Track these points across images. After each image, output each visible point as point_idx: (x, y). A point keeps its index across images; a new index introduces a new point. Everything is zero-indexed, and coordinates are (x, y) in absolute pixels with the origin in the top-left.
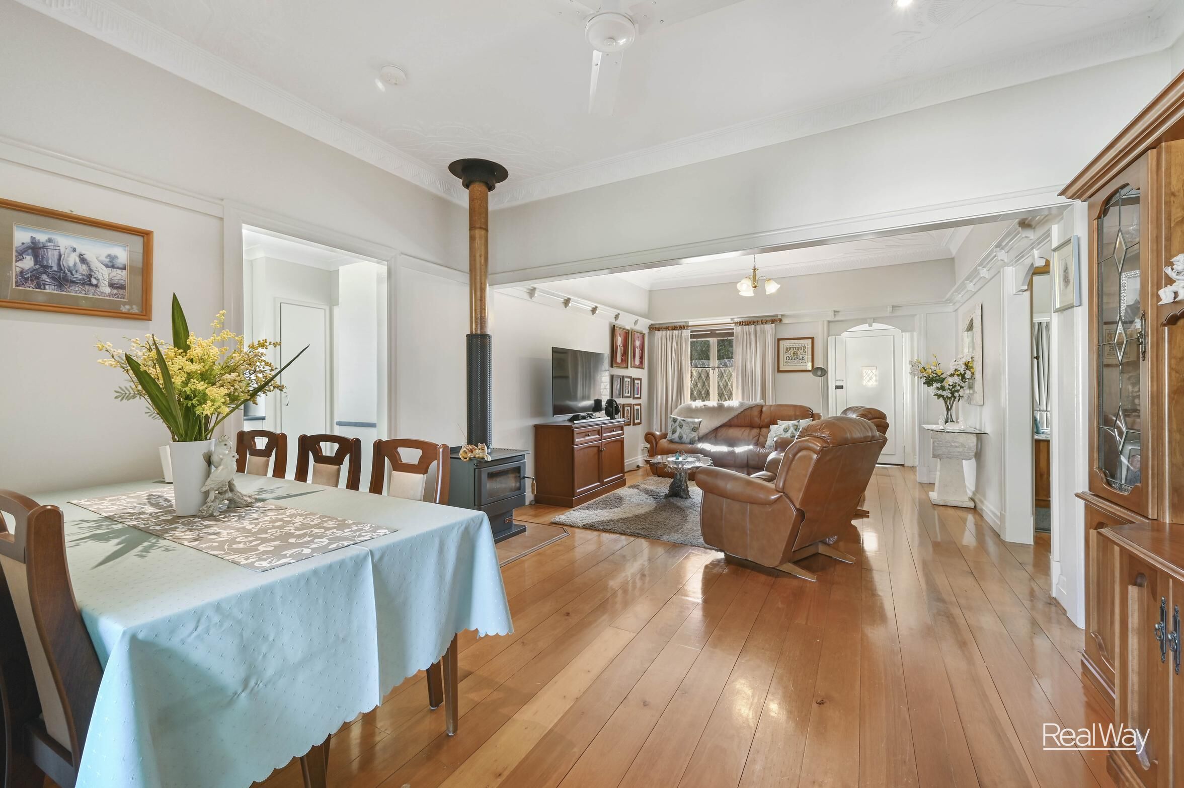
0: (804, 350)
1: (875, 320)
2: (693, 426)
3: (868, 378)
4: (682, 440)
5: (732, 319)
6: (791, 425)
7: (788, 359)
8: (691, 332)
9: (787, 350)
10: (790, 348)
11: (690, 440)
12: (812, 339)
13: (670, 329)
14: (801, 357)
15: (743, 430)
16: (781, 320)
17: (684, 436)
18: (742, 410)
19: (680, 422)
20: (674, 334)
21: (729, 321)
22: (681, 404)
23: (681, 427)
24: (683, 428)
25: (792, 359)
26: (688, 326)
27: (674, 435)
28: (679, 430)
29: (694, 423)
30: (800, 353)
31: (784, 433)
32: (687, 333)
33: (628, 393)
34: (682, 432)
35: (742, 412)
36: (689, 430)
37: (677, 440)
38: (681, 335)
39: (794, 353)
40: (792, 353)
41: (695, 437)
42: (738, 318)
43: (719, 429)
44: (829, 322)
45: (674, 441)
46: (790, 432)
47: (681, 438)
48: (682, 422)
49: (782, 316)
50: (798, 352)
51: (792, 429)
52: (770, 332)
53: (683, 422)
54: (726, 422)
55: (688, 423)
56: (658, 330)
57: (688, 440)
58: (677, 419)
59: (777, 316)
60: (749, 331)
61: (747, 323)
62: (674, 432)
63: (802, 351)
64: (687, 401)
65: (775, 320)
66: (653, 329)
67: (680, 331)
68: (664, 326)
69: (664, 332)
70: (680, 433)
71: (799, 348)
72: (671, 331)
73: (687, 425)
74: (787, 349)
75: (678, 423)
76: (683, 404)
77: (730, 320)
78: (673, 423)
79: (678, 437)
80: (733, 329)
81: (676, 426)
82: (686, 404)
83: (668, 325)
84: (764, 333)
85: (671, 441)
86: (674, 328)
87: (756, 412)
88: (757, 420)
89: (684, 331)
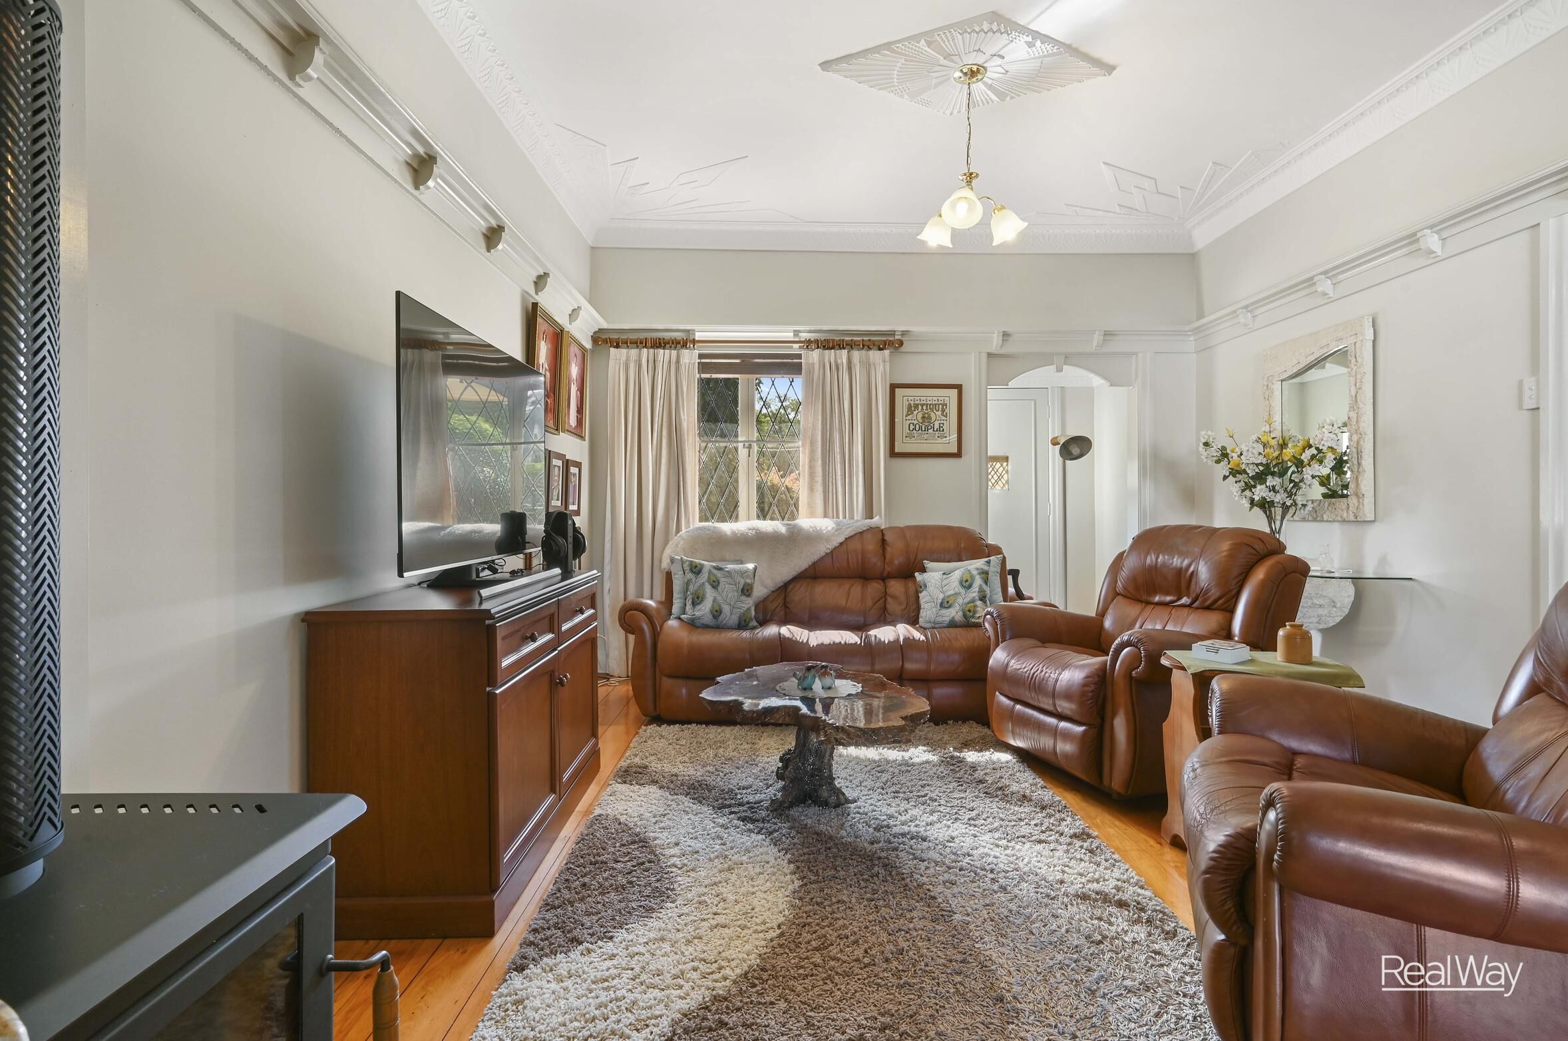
0: (943, 411)
1: (1068, 359)
2: (742, 581)
3: (996, 477)
4: (721, 618)
5: (796, 333)
6: (975, 572)
7: (913, 428)
8: (701, 356)
9: (911, 409)
10: (916, 406)
11: (740, 618)
12: (959, 387)
13: (649, 344)
14: (937, 426)
15: (847, 587)
16: (901, 343)
17: (726, 609)
18: (841, 539)
19: (710, 572)
20: (660, 357)
21: (789, 336)
22: (678, 530)
23: (715, 584)
24: (720, 589)
25: (920, 428)
26: (694, 342)
27: (698, 607)
28: (710, 593)
29: (742, 573)
30: (936, 416)
31: (963, 591)
32: (689, 357)
33: (558, 500)
34: (719, 598)
35: (841, 544)
36: (736, 594)
37: (708, 619)
38: (678, 362)
39: (923, 417)
40: (920, 416)
41: (749, 609)
42: (810, 332)
43: (790, 587)
44: (990, 355)
45: (698, 623)
46: (976, 588)
47: (717, 613)
48: (715, 571)
49: (904, 333)
50: (933, 415)
51: (978, 581)
52: (880, 369)
53: (718, 574)
54: (806, 570)
55: (729, 574)
56: (617, 346)
57: (734, 619)
58: (702, 566)
59: (893, 333)
60: (836, 362)
61: (827, 344)
62: (697, 600)
63: (940, 413)
64: (693, 522)
65: (889, 342)
66: (605, 341)
67: (674, 353)
68: (633, 336)
69: (634, 352)
70: (715, 600)
71: (933, 407)
72: (651, 351)
73: (729, 580)
74: (910, 407)
75: (704, 576)
76: (684, 530)
77: (792, 334)
78: (690, 575)
79: (711, 611)
80: (799, 356)
81: (703, 583)
82: (692, 527)
83: (642, 336)
84: (868, 367)
85: (693, 624)
86: (659, 344)
87: (871, 546)
88: (874, 560)
89: (685, 352)
